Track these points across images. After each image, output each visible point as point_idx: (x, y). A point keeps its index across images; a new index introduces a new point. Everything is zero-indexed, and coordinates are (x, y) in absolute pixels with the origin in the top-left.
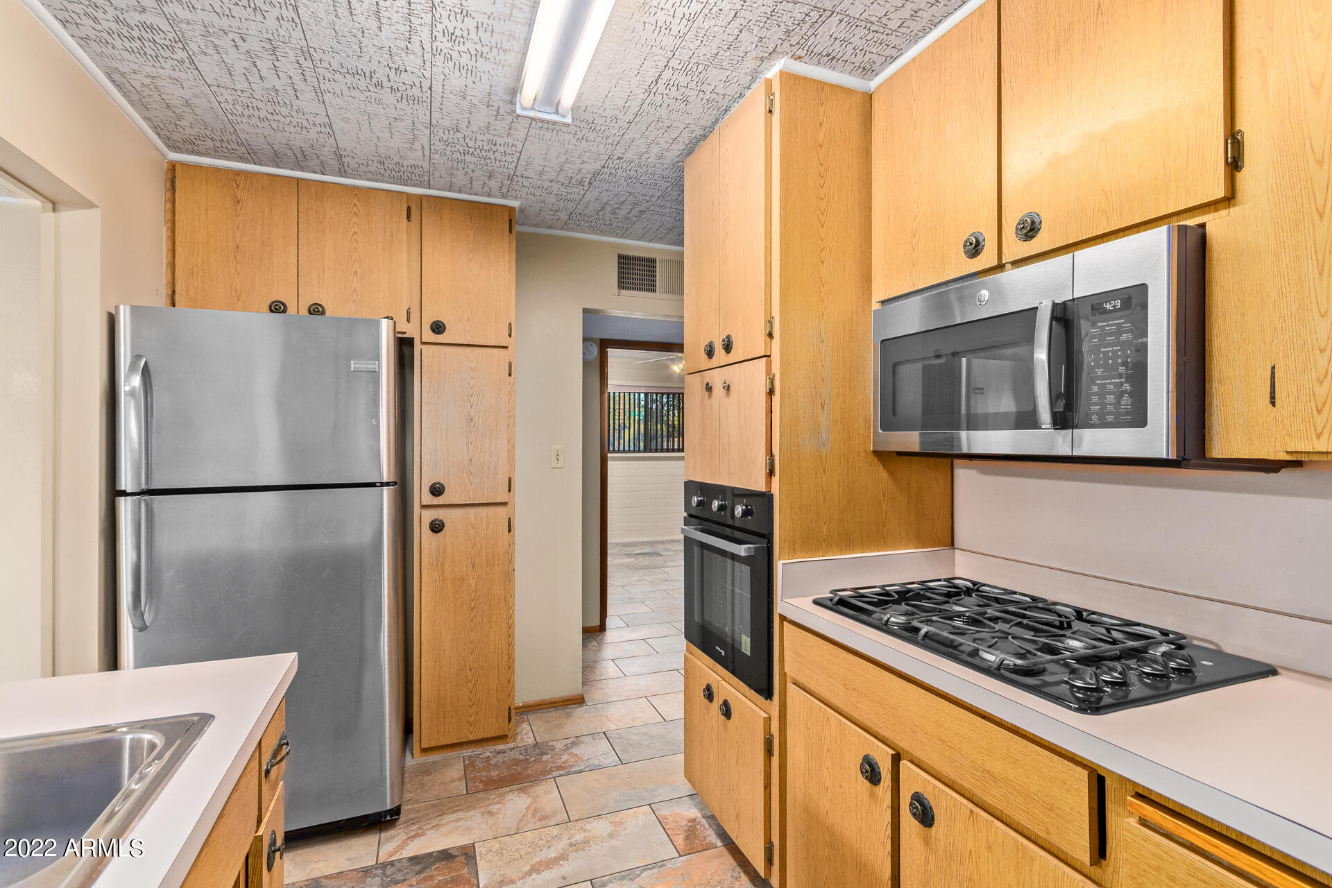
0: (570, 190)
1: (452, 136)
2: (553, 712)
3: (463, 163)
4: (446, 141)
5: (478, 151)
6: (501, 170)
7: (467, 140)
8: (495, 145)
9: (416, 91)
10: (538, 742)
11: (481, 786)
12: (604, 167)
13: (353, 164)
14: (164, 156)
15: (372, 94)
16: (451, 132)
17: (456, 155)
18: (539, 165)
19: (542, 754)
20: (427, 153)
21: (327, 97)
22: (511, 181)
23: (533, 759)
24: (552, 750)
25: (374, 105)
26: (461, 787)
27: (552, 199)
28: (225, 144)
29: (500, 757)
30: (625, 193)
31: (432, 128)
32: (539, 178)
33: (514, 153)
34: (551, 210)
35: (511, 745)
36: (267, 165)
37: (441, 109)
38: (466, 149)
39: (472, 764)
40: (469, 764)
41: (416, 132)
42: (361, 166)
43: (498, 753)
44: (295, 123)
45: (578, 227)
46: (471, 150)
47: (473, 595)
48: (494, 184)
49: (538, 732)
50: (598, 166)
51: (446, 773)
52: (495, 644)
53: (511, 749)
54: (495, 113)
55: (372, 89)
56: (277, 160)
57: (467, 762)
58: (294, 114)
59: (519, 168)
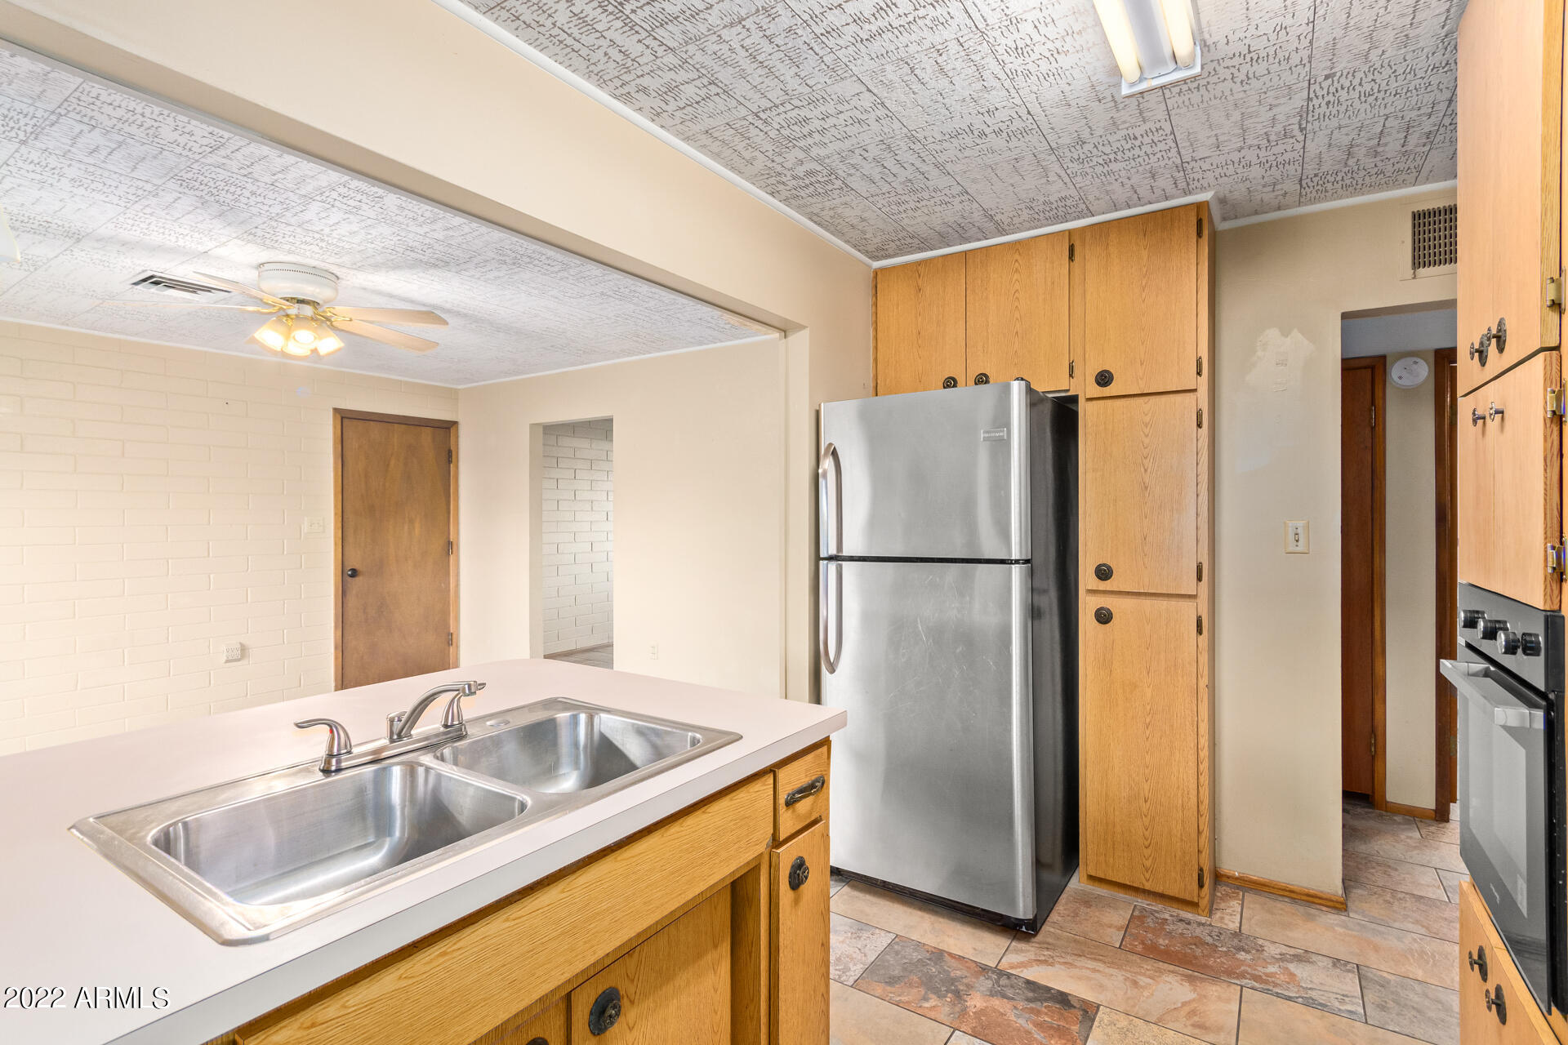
0: (1275, 150)
1: (1080, 151)
2: (1286, 904)
3: (1112, 175)
4: (1078, 159)
5: (1120, 154)
6: (1162, 163)
7: (1100, 147)
8: (1135, 138)
9: (1018, 124)
10: (1243, 931)
11: (1140, 948)
12: (1309, 99)
13: (1005, 219)
14: (869, 267)
15: (981, 146)
16: (1078, 147)
17: (1099, 169)
18: (1208, 137)
19: (1240, 949)
20: (1067, 180)
21: (949, 167)
22: (1184, 171)
23: (1225, 949)
24: (1258, 950)
25: (990, 156)
26: (1116, 938)
27: (1256, 172)
28: (903, 241)
29: (1182, 925)
30: (1376, 120)
31: (1056, 153)
32: (1218, 153)
33: (1165, 137)
34: (1264, 186)
35: (1203, 919)
36: (940, 248)
37: (1052, 128)
38: (1105, 157)
39: (1141, 918)
40: (1138, 917)
41: (1044, 164)
42: (1014, 219)
43: (1181, 920)
44: (939, 203)
45: (1323, 194)
46: (1112, 157)
47: (1148, 708)
48: (1164, 183)
49: (1250, 919)
50: (1299, 100)
51: (1107, 914)
52: (1178, 778)
53: (1200, 924)
54: (1113, 104)
55: (978, 141)
56: (945, 241)
57: (1137, 913)
58: (933, 194)
59: (1183, 152)
